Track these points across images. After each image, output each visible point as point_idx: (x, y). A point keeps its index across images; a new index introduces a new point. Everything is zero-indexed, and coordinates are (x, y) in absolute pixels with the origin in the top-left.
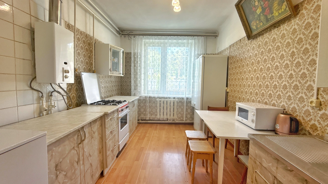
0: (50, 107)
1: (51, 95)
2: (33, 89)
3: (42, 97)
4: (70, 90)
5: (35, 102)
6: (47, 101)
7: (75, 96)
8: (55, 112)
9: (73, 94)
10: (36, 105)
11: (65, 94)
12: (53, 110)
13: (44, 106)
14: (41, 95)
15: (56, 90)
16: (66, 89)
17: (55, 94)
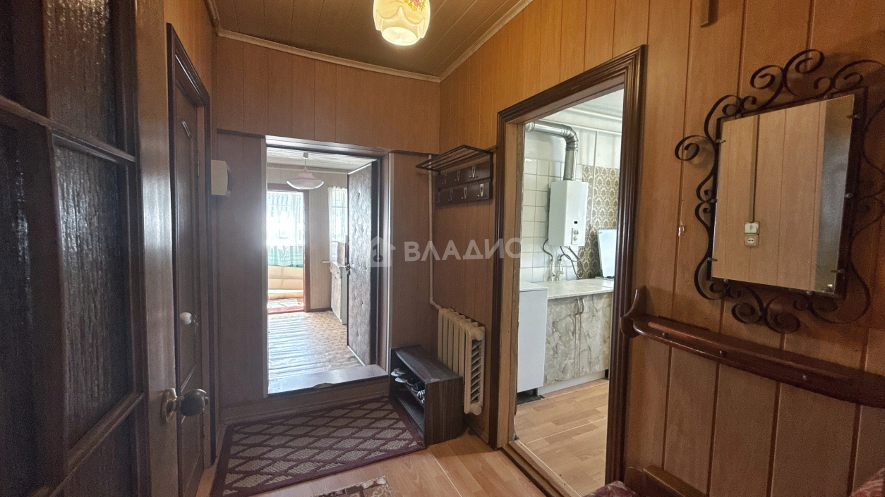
0: (559, 273)
1: (560, 260)
2: (545, 251)
3: (552, 260)
4: (582, 255)
5: (546, 265)
6: (556, 266)
7: (588, 263)
8: (563, 279)
9: (586, 260)
10: (546, 269)
11: (576, 260)
12: (562, 276)
13: (553, 271)
14: (551, 258)
15: (566, 253)
16: (577, 254)
17: (564, 258)
